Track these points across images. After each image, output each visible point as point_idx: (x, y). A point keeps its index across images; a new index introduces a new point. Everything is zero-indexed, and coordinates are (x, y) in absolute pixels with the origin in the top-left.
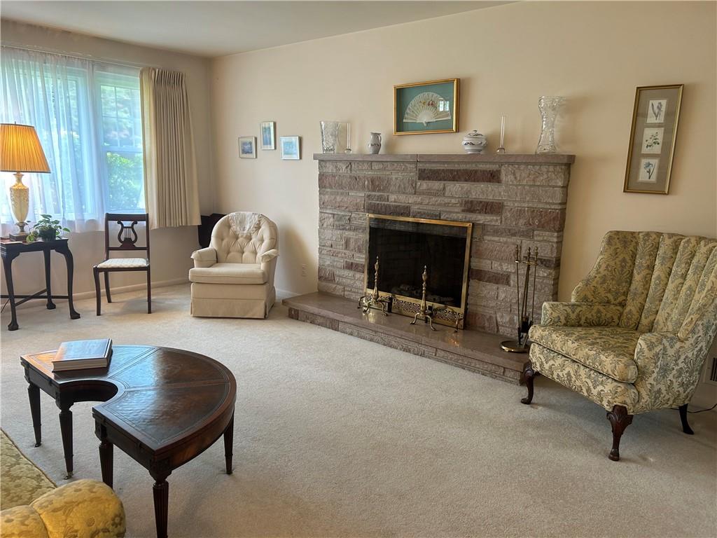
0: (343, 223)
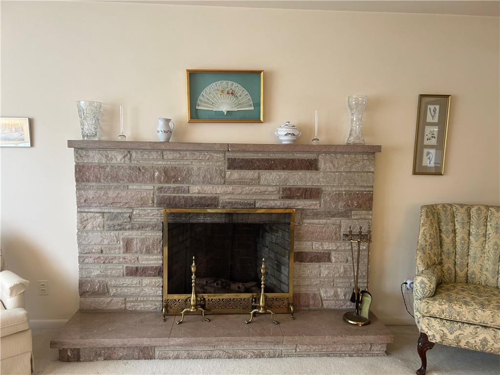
0: (120, 222)
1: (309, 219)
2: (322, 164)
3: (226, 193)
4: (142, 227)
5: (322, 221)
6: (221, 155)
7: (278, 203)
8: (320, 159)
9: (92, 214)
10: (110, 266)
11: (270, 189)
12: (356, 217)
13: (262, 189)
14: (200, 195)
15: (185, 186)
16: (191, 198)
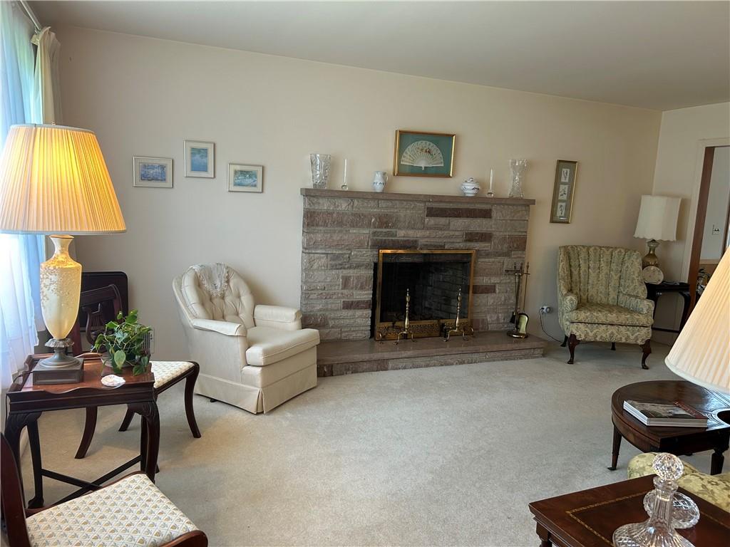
0: (340, 262)
1: (483, 258)
2: (494, 214)
3: (423, 237)
4: (358, 266)
5: (491, 260)
6: (422, 205)
7: (462, 245)
8: (493, 210)
9: (318, 255)
10: (331, 301)
11: (457, 233)
12: (515, 256)
13: (451, 233)
14: (405, 239)
15: (393, 230)
16: (398, 241)
